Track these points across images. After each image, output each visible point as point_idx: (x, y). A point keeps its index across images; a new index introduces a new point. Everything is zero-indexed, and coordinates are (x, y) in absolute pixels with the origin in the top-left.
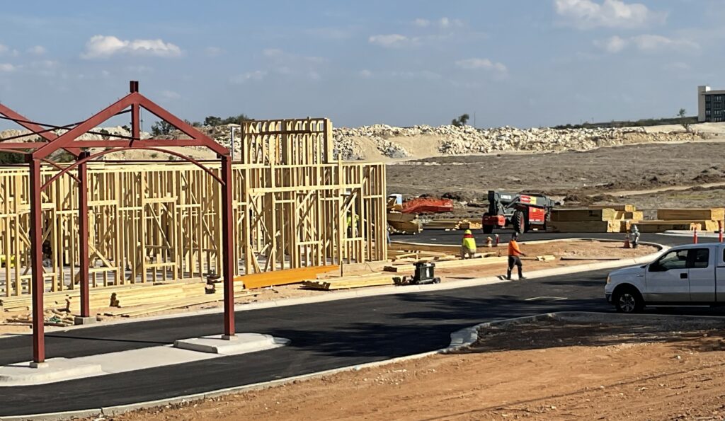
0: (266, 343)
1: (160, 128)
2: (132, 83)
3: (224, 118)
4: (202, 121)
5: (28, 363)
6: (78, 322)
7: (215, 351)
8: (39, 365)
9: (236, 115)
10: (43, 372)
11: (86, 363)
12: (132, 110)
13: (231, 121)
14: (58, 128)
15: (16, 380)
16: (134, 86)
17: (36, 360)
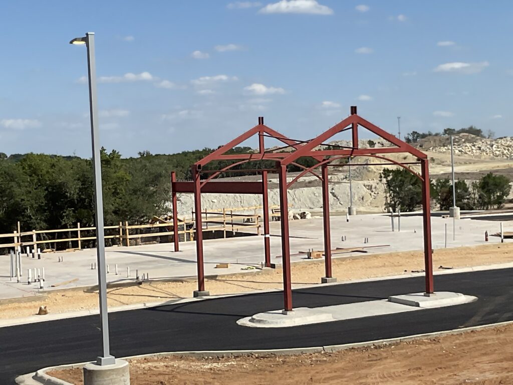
1: (411, 138)
2: (352, 107)
4: (442, 131)
5: (281, 311)
6: (324, 281)
7: (417, 305)
8: (288, 313)
10: (291, 318)
11: (322, 312)
12: (352, 128)
15: (272, 323)
16: (354, 110)
17: (286, 309)
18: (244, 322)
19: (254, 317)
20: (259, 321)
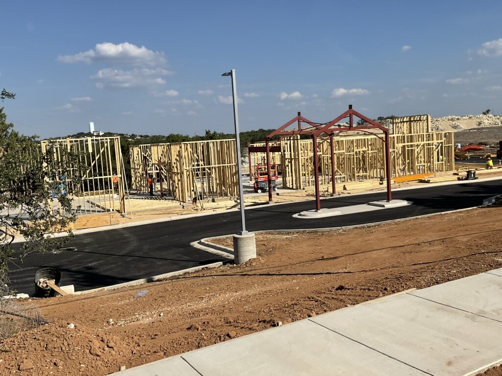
0: (404, 203)
1: (360, 122)
2: (350, 106)
3: (385, 117)
4: (376, 118)
5: (314, 210)
6: (332, 195)
7: (384, 206)
8: (318, 211)
9: (390, 116)
10: (320, 213)
11: (335, 211)
12: (350, 116)
13: (388, 118)
14: (322, 124)
15: (311, 216)
16: (350, 107)
17: (317, 209)
18: (296, 216)
19: (301, 213)
20: (304, 215)
